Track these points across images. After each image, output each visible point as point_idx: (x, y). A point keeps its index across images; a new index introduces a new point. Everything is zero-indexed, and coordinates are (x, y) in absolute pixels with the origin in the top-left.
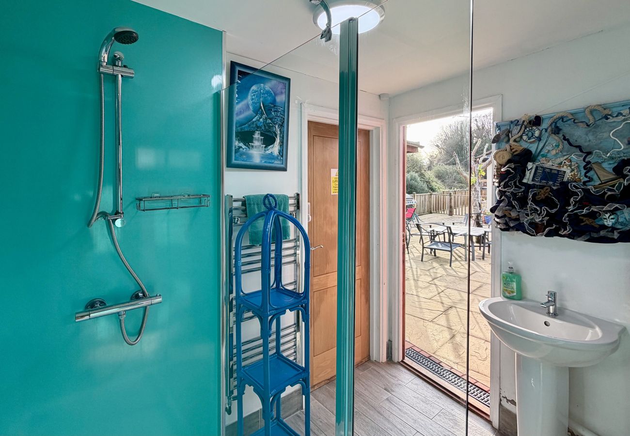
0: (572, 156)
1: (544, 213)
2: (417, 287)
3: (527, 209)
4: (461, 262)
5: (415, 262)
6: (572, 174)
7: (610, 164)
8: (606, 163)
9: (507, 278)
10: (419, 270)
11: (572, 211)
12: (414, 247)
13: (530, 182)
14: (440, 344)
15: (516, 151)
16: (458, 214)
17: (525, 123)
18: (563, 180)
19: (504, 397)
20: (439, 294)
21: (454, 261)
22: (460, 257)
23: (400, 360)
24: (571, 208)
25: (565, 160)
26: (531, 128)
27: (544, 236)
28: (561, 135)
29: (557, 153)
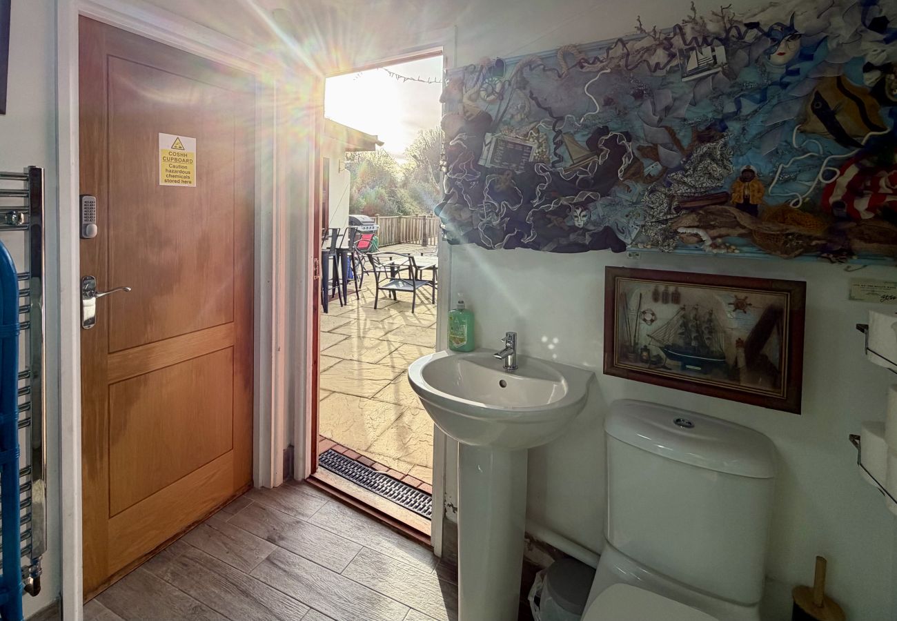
0: (541, 124)
1: (503, 211)
2: (361, 347)
3: (483, 207)
4: (428, 306)
5: (365, 311)
6: (540, 150)
7: (584, 135)
8: (580, 134)
9: (455, 319)
10: (368, 322)
11: (538, 207)
12: (368, 289)
13: (488, 165)
14: (379, 431)
15: (472, 115)
16: (433, 244)
17: (484, 71)
18: (528, 160)
19: (450, 506)
20: (390, 353)
21: (419, 305)
22: (427, 299)
23: (307, 475)
24: (536, 202)
25: (532, 129)
26: (491, 79)
27: (502, 248)
28: (527, 91)
29: (522, 119)
